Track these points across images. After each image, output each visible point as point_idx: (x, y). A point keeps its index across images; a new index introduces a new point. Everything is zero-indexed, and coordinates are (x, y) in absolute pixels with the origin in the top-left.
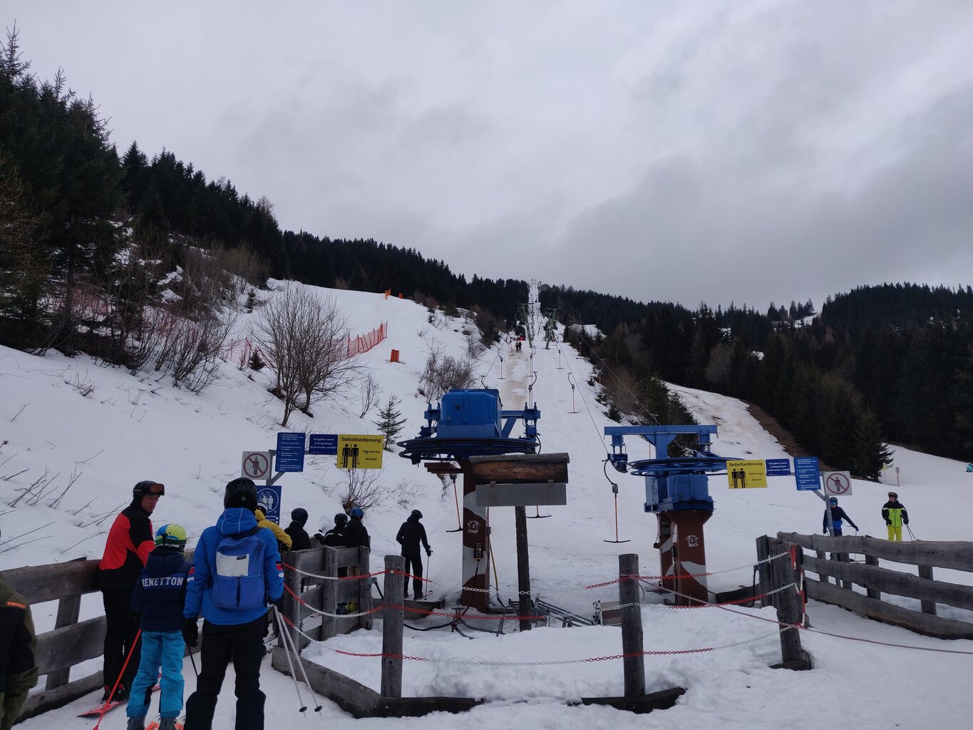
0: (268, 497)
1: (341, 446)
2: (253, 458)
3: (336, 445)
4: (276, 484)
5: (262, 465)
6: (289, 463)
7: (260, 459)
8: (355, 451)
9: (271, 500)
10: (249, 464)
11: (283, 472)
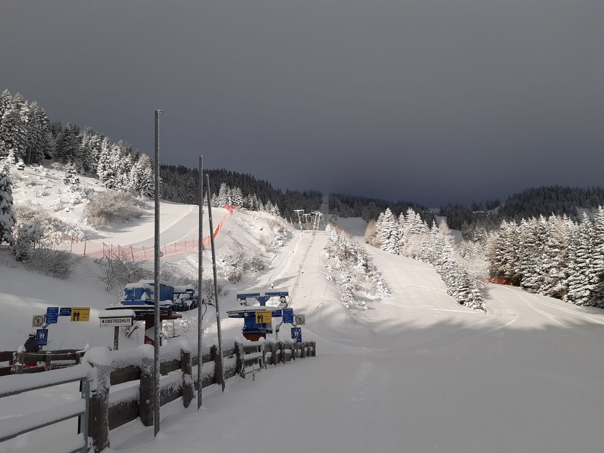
0: (43, 334)
1: (73, 312)
2: (37, 318)
3: (71, 312)
4: (46, 328)
5: (41, 322)
6: (52, 320)
7: (40, 318)
8: (78, 314)
9: (44, 335)
10: (35, 320)
11: (49, 324)
